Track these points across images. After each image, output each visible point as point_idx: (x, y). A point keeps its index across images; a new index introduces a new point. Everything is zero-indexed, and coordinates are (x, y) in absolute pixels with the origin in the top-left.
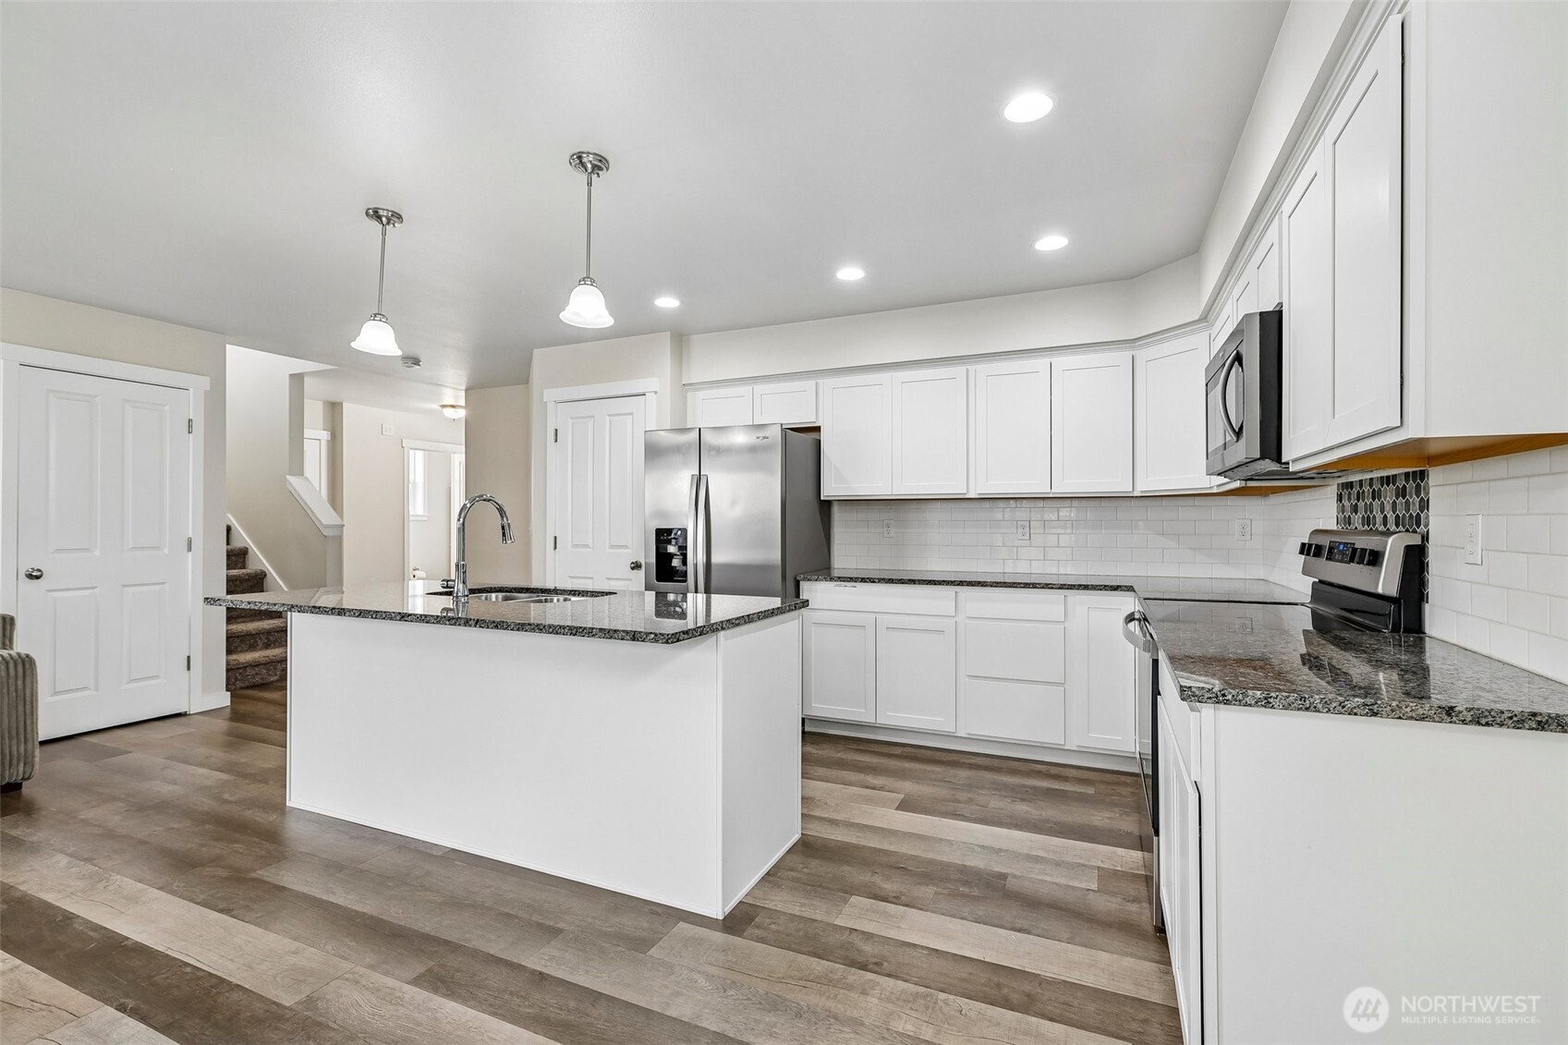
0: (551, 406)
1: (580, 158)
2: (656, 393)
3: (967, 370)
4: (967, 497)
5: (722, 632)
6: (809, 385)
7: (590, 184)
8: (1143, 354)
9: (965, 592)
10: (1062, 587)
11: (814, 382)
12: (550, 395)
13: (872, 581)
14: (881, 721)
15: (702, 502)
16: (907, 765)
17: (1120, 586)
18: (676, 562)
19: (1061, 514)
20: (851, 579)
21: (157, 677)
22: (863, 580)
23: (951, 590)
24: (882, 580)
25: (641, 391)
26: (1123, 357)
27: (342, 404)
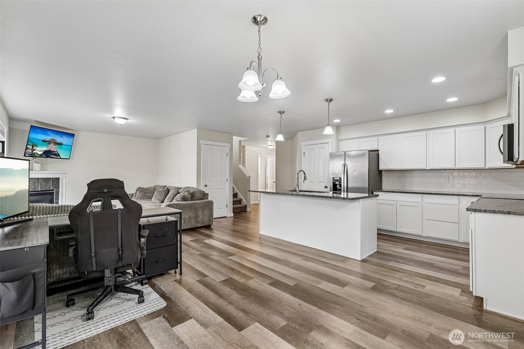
0: (303, 147)
1: (327, 100)
2: (331, 142)
3: (426, 133)
4: (426, 169)
5: (361, 199)
6: (376, 138)
7: (329, 105)
8: (488, 126)
9: (424, 196)
10: (458, 195)
11: (377, 138)
12: (303, 144)
13: (395, 192)
14: (398, 230)
15: (346, 171)
16: (406, 242)
17: (478, 195)
18: (338, 186)
19: (460, 174)
20: (389, 192)
21: (222, 208)
22: (393, 192)
23: (421, 195)
24: (398, 192)
25: (327, 142)
26: (482, 127)
27: (245, 146)
